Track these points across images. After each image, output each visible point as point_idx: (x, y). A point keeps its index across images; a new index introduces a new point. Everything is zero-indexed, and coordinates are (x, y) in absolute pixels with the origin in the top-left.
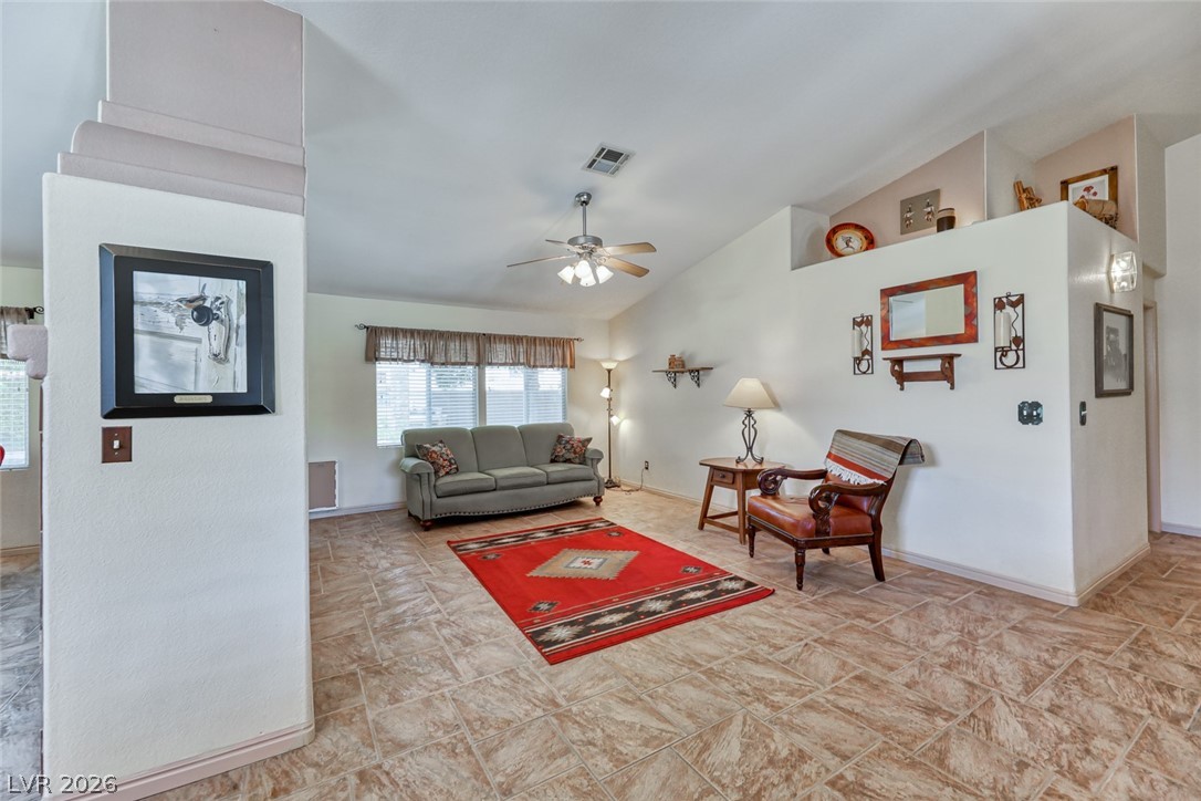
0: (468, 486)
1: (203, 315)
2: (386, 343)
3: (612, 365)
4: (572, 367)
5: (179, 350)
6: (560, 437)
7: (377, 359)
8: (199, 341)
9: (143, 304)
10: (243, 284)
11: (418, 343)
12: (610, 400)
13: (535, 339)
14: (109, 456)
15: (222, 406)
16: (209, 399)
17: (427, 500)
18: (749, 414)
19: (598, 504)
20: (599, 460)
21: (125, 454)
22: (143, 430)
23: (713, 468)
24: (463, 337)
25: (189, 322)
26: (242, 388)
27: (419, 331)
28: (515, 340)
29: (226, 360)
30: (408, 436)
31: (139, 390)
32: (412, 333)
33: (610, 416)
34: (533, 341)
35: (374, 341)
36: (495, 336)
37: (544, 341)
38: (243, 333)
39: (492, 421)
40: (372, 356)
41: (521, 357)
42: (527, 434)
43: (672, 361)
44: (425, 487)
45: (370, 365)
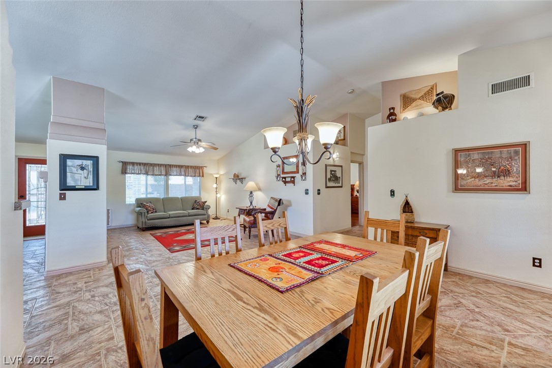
0: (160, 216)
1: (82, 168)
2: (130, 167)
3: (217, 176)
4: (203, 176)
5: (77, 176)
6: (196, 201)
7: (126, 173)
8: (81, 174)
9: (69, 166)
10: (92, 161)
11: (142, 167)
12: (217, 188)
13: (188, 166)
14: (61, 199)
15: (87, 189)
16: (84, 187)
17: (144, 221)
18: (251, 193)
19: (208, 223)
20: (209, 209)
21: (64, 198)
22: (68, 193)
23: (240, 209)
24: (160, 165)
25: (79, 170)
26: (91, 184)
27: (142, 164)
28: (180, 167)
29: (88, 178)
30: (137, 200)
31: (68, 185)
32: (140, 164)
33: (217, 194)
34: (187, 167)
35: (125, 167)
36: (172, 165)
37: (191, 167)
38: (92, 172)
39: (171, 195)
40: (124, 172)
41: (183, 173)
42: (183, 200)
43: (235, 175)
44: (143, 217)
45: (123, 176)
